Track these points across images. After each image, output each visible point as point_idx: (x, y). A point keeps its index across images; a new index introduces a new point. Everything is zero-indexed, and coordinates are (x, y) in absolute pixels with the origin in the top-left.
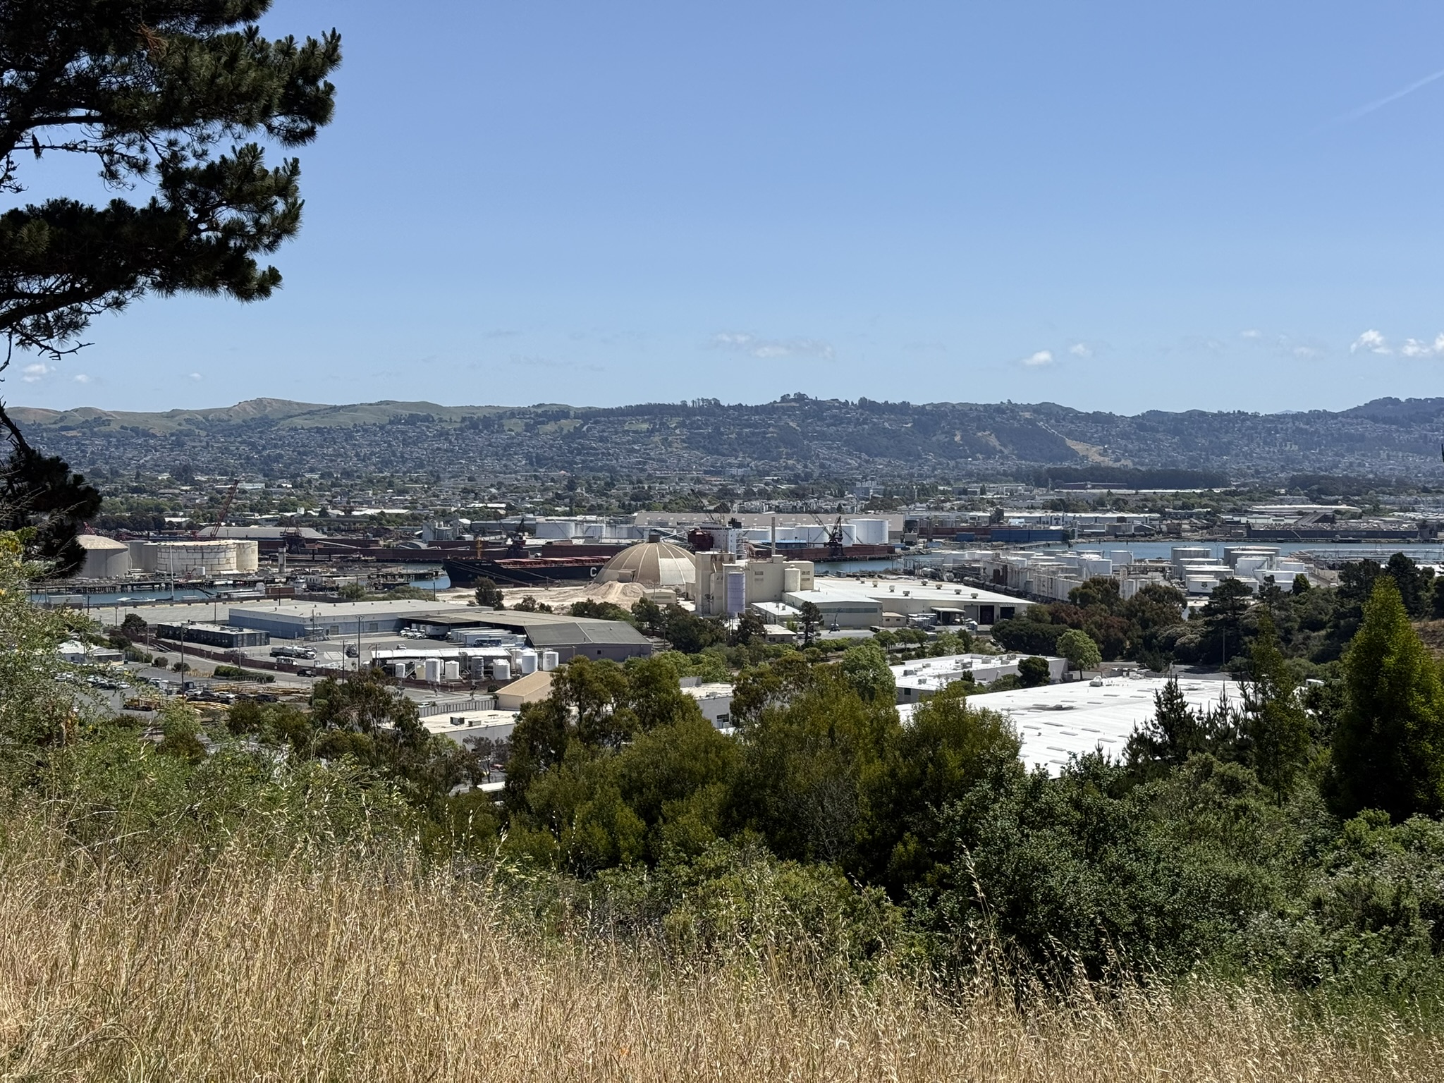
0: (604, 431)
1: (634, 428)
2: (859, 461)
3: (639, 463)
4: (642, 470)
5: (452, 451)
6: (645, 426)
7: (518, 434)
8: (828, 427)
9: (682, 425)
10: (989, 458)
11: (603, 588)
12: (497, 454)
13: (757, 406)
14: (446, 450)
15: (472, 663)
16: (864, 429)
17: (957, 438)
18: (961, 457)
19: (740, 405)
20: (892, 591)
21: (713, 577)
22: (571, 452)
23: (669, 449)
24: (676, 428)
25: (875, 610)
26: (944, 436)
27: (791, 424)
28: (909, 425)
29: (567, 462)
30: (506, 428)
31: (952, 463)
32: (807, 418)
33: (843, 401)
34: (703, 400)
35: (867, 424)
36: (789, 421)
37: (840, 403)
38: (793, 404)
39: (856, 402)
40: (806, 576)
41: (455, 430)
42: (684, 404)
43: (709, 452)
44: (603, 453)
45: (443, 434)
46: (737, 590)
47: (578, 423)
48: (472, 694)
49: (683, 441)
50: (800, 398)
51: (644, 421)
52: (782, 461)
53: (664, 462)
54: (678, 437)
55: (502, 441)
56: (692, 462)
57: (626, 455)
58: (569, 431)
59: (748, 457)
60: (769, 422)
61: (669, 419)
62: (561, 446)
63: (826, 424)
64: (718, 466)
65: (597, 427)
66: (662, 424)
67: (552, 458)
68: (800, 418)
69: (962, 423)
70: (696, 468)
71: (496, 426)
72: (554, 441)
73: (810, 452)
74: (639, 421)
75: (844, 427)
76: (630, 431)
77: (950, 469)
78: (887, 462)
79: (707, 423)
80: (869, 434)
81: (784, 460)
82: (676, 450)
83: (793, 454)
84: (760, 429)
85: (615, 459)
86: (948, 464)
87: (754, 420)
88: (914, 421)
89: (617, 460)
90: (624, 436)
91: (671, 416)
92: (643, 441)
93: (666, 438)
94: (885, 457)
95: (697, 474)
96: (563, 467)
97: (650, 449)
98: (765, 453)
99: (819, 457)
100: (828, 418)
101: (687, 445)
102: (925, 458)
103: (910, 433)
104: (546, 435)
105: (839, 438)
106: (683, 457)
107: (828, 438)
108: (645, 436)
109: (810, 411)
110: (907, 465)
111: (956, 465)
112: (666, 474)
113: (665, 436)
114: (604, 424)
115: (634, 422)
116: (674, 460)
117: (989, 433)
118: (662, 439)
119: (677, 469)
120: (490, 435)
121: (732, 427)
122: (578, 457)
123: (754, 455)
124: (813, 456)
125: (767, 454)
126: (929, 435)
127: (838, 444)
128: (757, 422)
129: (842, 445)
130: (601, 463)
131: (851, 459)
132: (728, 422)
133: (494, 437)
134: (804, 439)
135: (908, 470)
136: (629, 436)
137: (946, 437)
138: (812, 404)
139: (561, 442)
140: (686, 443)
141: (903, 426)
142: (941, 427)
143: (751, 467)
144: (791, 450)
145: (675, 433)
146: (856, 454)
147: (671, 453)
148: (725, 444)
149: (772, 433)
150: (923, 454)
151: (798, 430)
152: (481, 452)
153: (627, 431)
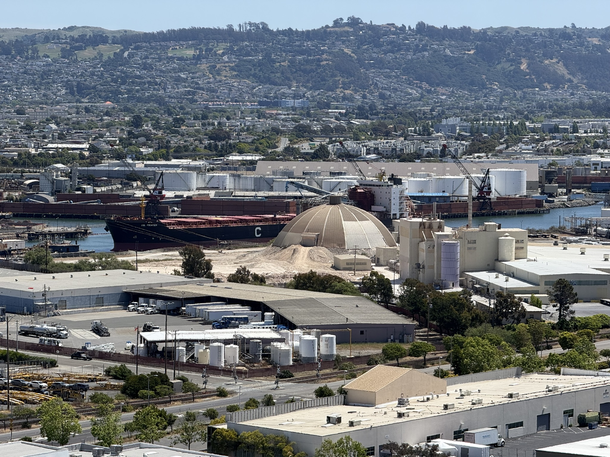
0: (147, 57)
1: (178, 54)
2: (420, 91)
3: (189, 93)
4: (193, 101)
6: (190, 53)
7: (55, 61)
8: (385, 54)
9: (229, 51)
10: (557, 87)
12: (34, 83)
13: (308, 32)
15: (250, 347)
16: (423, 57)
17: (523, 67)
18: (528, 87)
19: (290, 29)
22: (113, 80)
23: (218, 78)
24: (223, 54)
26: (509, 64)
27: (346, 50)
28: (472, 52)
29: (111, 92)
30: (41, 54)
31: (519, 93)
32: (362, 44)
33: (400, 26)
34: (250, 24)
35: (426, 50)
36: (343, 47)
37: (396, 28)
38: (347, 29)
39: (413, 27)
40: (520, 245)
42: (230, 29)
43: (261, 81)
44: (149, 82)
46: (451, 259)
47: (118, 48)
48: (277, 383)
49: (232, 69)
50: (354, 22)
51: (189, 47)
52: (338, 91)
53: (214, 92)
54: (227, 65)
55: (38, 69)
56: (243, 92)
57: (174, 84)
58: (109, 58)
59: (302, 86)
60: (322, 48)
61: (216, 45)
62: (102, 74)
63: (383, 51)
64: (271, 97)
65: (139, 53)
66: (209, 50)
67: (94, 87)
68: (355, 44)
69: (527, 50)
70: (248, 98)
71: (30, 52)
72: (95, 68)
73: (368, 81)
74: (183, 47)
75: (403, 54)
76: (174, 58)
77: (518, 100)
78: (450, 92)
79: (256, 49)
80: (429, 62)
81: (340, 90)
82: (225, 79)
83: (350, 83)
84: (314, 56)
85: (163, 89)
86: (515, 95)
87: (307, 46)
88: (477, 48)
89: (165, 90)
90: (168, 63)
91: (218, 42)
92: (189, 68)
93: (213, 65)
94: (447, 86)
95: (252, 105)
96: (108, 97)
97: (197, 78)
98: (320, 82)
99: (377, 87)
100: (385, 44)
101: (236, 73)
102: (490, 88)
103: (473, 61)
104: (85, 61)
105: (397, 66)
106: (233, 86)
107: (386, 66)
108: (191, 64)
109: (365, 36)
110: (471, 95)
111: (524, 96)
112: (218, 105)
113: (213, 64)
114: (146, 51)
115: (178, 47)
116: (224, 90)
117: (557, 60)
118: (210, 66)
119: (230, 100)
120: (24, 61)
121: (284, 54)
122: (123, 87)
123: (308, 84)
124: (371, 85)
125: (322, 83)
126: (494, 63)
127: (396, 73)
128: (310, 49)
129: (400, 74)
130: (148, 93)
131: (412, 89)
132: (278, 48)
133: (29, 64)
134: (361, 67)
135: (473, 100)
136: (175, 63)
137: (512, 65)
138: (367, 28)
139: (102, 69)
140: (235, 71)
141: (465, 53)
142: (505, 54)
143: (308, 98)
144: (347, 79)
145: (222, 60)
146: (417, 84)
147: (220, 81)
148: (278, 72)
149: (326, 60)
150: (487, 83)
151: (353, 57)
152: (16, 80)
153: (171, 57)
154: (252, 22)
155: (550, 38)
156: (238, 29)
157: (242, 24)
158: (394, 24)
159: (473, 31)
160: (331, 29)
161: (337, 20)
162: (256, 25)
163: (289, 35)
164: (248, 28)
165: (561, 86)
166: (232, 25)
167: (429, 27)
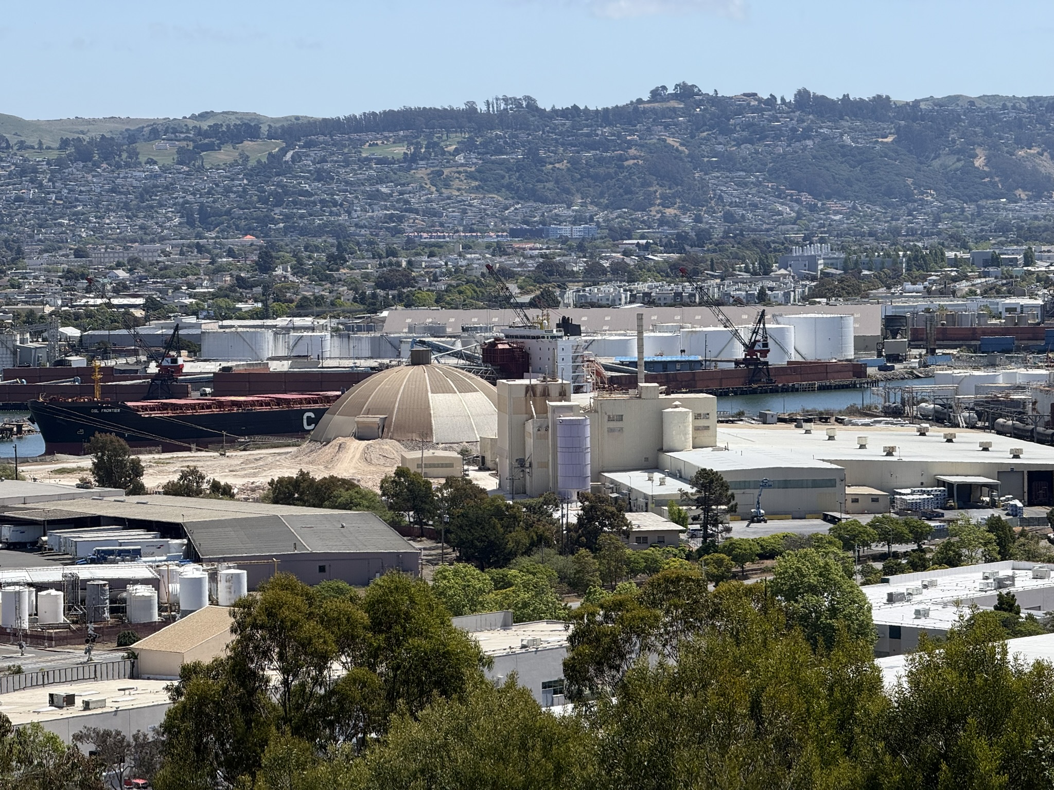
0: (323, 160)
1: (378, 153)
2: (796, 207)
3: (391, 218)
4: (396, 232)
5: (44, 202)
6: (400, 150)
7: (165, 169)
8: (738, 145)
9: (467, 147)
10: (1038, 197)
11: (329, 450)
12: (126, 207)
13: (606, 110)
14: (33, 202)
15: (87, 593)
16: (804, 149)
17: (979, 162)
18: (987, 197)
19: (575, 107)
20: (862, 447)
21: (530, 427)
22: (264, 201)
23: (446, 192)
24: (457, 152)
25: (831, 483)
26: (955, 157)
27: (670, 141)
28: (890, 139)
29: (258, 220)
30: (142, 159)
31: (970, 208)
33: (765, 96)
34: (506, 100)
35: (809, 138)
36: (665, 135)
37: (760, 100)
38: (674, 104)
39: (790, 98)
40: (702, 423)
41: (49, 163)
42: (471, 111)
43: (519, 195)
44: (323, 202)
45: (26, 172)
46: (575, 448)
47: (276, 146)
48: (88, 651)
49: (470, 176)
50: (686, 92)
51: (398, 141)
52: (654, 209)
53: (435, 216)
54: (461, 169)
55: (135, 183)
56: (487, 215)
57: (366, 203)
58: (259, 162)
59: (591, 203)
60: (629, 138)
61: (445, 137)
62: (245, 190)
63: (734, 140)
64: (535, 222)
65: (312, 154)
66: (432, 145)
67: (228, 213)
68: (686, 129)
69: (987, 134)
70: (495, 225)
71: (124, 155)
72: (233, 180)
73: (705, 193)
74: (388, 141)
75: (768, 146)
76: (372, 159)
77: (966, 219)
78: (849, 208)
79: (514, 143)
80: (814, 157)
81: (657, 208)
82: (457, 194)
83: (674, 196)
84: (613, 151)
85: (346, 212)
86: (963, 210)
87: (602, 135)
88: (898, 131)
89: (349, 213)
90: (360, 168)
91: (448, 132)
92: (396, 177)
93: (438, 171)
94: (846, 198)
95: (498, 236)
96: (250, 229)
97: (410, 193)
98: (622, 196)
99: (723, 202)
100: (738, 128)
101: (477, 183)
102: (920, 200)
103: (891, 154)
104: (218, 169)
105: (759, 166)
106: (471, 206)
107: (738, 165)
108: (401, 169)
109: (703, 116)
110: (886, 213)
111: (978, 212)
112: (439, 237)
113: (438, 168)
114: (324, 149)
115: (379, 142)
116: (453, 212)
117: (1039, 150)
118: (432, 172)
119: (461, 228)
120: (113, 171)
121: (561, 149)
122: (277, 210)
123: (602, 200)
124: (711, 199)
125: (626, 197)
126: (927, 157)
127: (757, 177)
128: (606, 139)
129: (764, 179)
130: (320, 220)
131: (782, 204)
132: (553, 139)
133: (121, 176)
134: (695, 169)
135: (888, 222)
136: (371, 168)
137: (959, 160)
138: (708, 102)
139: (245, 182)
140: (476, 180)
141: (877, 141)
142: (948, 141)
143: (598, 223)
144: (670, 189)
145: (455, 161)
146: (792, 195)
147: (449, 198)
148: (548, 181)
149: (634, 158)
150: (915, 191)
151: (681, 152)
152: (97, 203)
153: (366, 159)
154: (509, 96)
155: (1029, 113)
156: (484, 108)
157: (490, 101)
158: (756, 94)
159: (894, 103)
160: (646, 106)
161: (657, 89)
162: (516, 101)
163: (573, 117)
164: (503, 106)
165: (1046, 193)
166: (474, 103)
167: (816, 97)
